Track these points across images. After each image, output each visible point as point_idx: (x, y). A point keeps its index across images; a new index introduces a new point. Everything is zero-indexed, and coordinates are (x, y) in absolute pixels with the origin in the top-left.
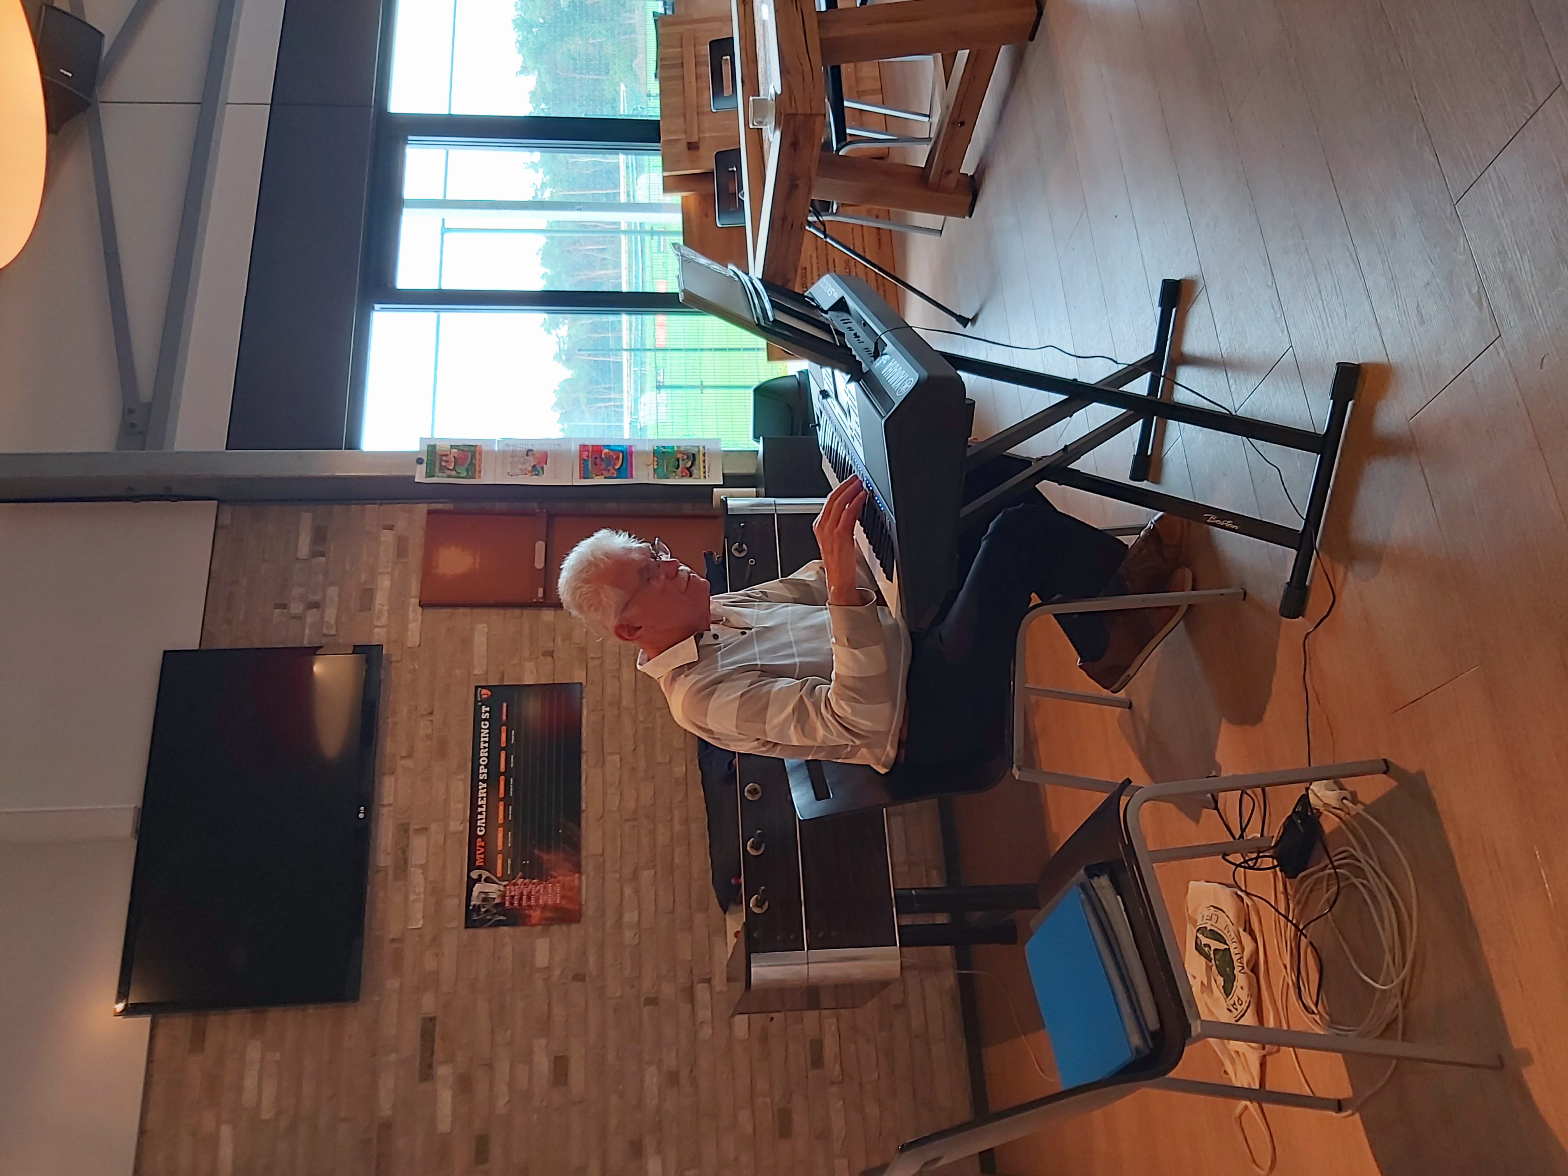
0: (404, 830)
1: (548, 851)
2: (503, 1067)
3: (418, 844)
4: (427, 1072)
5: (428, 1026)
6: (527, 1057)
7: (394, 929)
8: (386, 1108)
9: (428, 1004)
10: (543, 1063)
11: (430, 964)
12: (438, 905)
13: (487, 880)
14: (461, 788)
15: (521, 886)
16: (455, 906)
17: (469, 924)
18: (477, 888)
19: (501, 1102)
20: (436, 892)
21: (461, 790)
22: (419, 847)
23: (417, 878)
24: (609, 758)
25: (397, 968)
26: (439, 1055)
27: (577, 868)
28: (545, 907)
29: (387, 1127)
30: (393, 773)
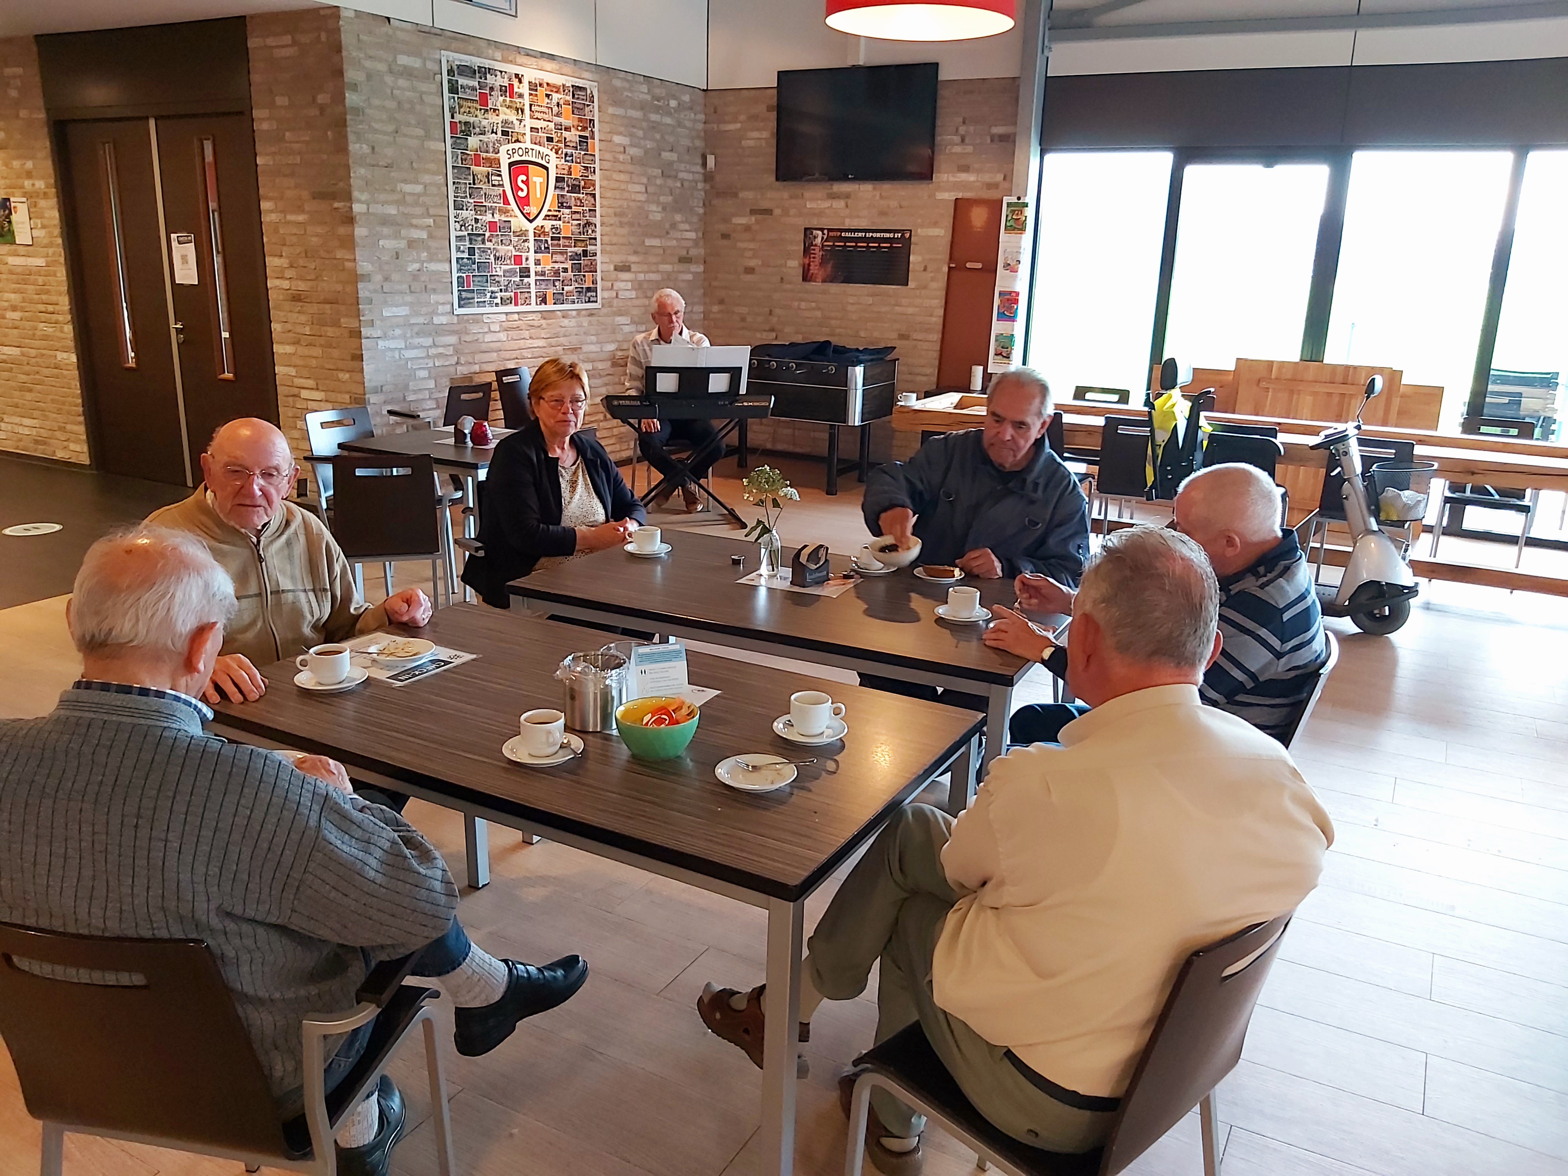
0: (847, 196)
1: (832, 267)
2: (752, 245)
3: (842, 203)
4: (753, 212)
5: (768, 212)
6: (754, 257)
7: (807, 195)
8: (741, 195)
9: (777, 212)
10: (752, 263)
11: (792, 212)
12: (814, 215)
13: (823, 238)
14: (864, 224)
15: (818, 253)
16: (814, 223)
17: (806, 229)
18: (820, 233)
19: (740, 245)
20: (820, 214)
21: (863, 224)
22: (840, 204)
23: (826, 204)
24: (871, 299)
25: (791, 197)
26: (759, 217)
27: (824, 281)
28: (809, 265)
29: (736, 195)
30: (874, 189)
